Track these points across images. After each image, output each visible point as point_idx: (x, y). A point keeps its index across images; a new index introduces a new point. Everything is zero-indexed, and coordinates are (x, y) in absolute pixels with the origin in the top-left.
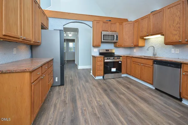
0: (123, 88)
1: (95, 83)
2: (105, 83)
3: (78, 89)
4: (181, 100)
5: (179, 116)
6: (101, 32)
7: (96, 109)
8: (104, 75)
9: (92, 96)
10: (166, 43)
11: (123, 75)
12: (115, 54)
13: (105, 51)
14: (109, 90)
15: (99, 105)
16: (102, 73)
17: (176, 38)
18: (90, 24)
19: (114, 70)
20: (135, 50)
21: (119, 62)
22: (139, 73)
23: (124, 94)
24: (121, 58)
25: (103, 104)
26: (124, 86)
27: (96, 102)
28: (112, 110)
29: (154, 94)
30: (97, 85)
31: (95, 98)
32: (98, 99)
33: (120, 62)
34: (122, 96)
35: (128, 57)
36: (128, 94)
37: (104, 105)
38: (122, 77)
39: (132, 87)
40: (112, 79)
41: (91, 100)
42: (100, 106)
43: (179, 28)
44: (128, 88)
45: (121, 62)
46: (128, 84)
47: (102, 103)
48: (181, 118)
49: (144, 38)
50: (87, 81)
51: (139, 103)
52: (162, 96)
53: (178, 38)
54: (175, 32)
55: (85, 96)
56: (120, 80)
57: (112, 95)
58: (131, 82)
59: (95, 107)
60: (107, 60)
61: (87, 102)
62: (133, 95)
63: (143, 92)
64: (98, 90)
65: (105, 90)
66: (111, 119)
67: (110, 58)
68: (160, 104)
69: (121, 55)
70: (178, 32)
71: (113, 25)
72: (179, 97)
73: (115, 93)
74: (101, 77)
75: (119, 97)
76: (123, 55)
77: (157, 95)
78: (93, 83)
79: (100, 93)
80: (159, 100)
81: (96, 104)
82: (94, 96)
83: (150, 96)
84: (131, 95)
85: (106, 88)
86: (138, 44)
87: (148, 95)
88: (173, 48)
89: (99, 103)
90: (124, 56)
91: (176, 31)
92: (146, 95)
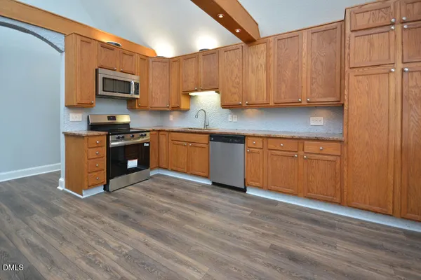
0: (161, 199)
1: (87, 209)
2: (114, 201)
3: (29, 244)
4: (244, 190)
5: (250, 213)
6: (97, 70)
7: (119, 268)
8: (108, 182)
9: (93, 243)
10: (224, 106)
11: (153, 173)
12: (131, 127)
13: (106, 121)
14: (132, 214)
15: (124, 256)
16: (103, 176)
17: (235, 99)
18: (59, 40)
19: (132, 164)
20: (171, 117)
21: (145, 145)
22: (186, 160)
23: (168, 210)
24: (148, 134)
25: (131, 249)
26: (162, 195)
27: (110, 254)
28: (158, 251)
29: (214, 193)
30: (94, 212)
31: (106, 245)
32: (113, 244)
33: (147, 143)
34: (166, 215)
35: (161, 133)
36: (175, 208)
37: (135, 250)
38: (151, 177)
39: (177, 191)
40: (130, 188)
41: (94, 256)
42: (128, 256)
43: (239, 84)
44: (171, 196)
45: (149, 143)
46: (168, 189)
47: (128, 247)
48: (253, 214)
49: (190, 94)
50: (55, 212)
51: (199, 216)
52: (224, 192)
53: (238, 99)
54: (233, 90)
55: (70, 252)
56: (147, 184)
57: (145, 222)
58: (172, 183)
59: (114, 265)
60: (116, 141)
61: (83, 264)
62: (186, 206)
63: (199, 195)
64: (103, 222)
65: (124, 218)
66: (164, 270)
67: (123, 137)
68: (225, 205)
69: (148, 129)
70: (237, 89)
71: (126, 57)
72: (243, 187)
73: (149, 214)
74: (101, 190)
75: (161, 219)
76: (151, 129)
77: (216, 193)
78: (78, 212)
79: (113, 227)
80: (223, 200)
81: (115, 257)
82: (99, 242)
83: (210, 198)
84: (180, 206)
85: (125, 210)
86: (180, 105)
87: (206, 197)
88: (230, 114)
89: (122, 251)
90: (153, 130)
91: (235, 87)
92: (203, 198)
